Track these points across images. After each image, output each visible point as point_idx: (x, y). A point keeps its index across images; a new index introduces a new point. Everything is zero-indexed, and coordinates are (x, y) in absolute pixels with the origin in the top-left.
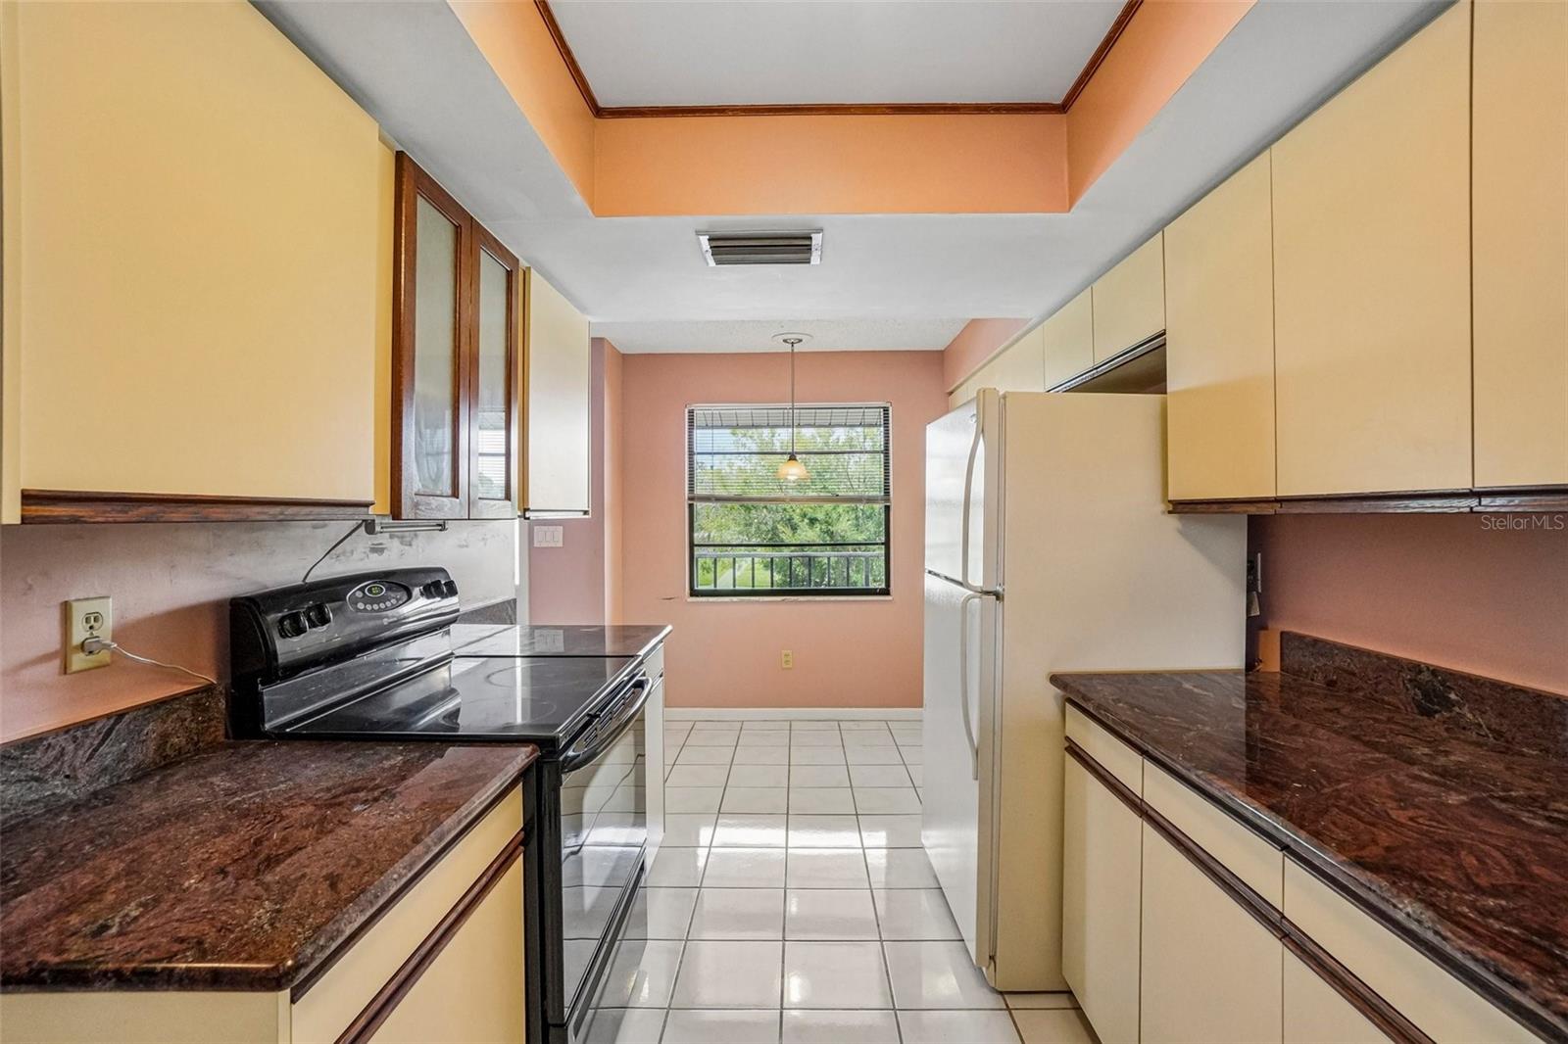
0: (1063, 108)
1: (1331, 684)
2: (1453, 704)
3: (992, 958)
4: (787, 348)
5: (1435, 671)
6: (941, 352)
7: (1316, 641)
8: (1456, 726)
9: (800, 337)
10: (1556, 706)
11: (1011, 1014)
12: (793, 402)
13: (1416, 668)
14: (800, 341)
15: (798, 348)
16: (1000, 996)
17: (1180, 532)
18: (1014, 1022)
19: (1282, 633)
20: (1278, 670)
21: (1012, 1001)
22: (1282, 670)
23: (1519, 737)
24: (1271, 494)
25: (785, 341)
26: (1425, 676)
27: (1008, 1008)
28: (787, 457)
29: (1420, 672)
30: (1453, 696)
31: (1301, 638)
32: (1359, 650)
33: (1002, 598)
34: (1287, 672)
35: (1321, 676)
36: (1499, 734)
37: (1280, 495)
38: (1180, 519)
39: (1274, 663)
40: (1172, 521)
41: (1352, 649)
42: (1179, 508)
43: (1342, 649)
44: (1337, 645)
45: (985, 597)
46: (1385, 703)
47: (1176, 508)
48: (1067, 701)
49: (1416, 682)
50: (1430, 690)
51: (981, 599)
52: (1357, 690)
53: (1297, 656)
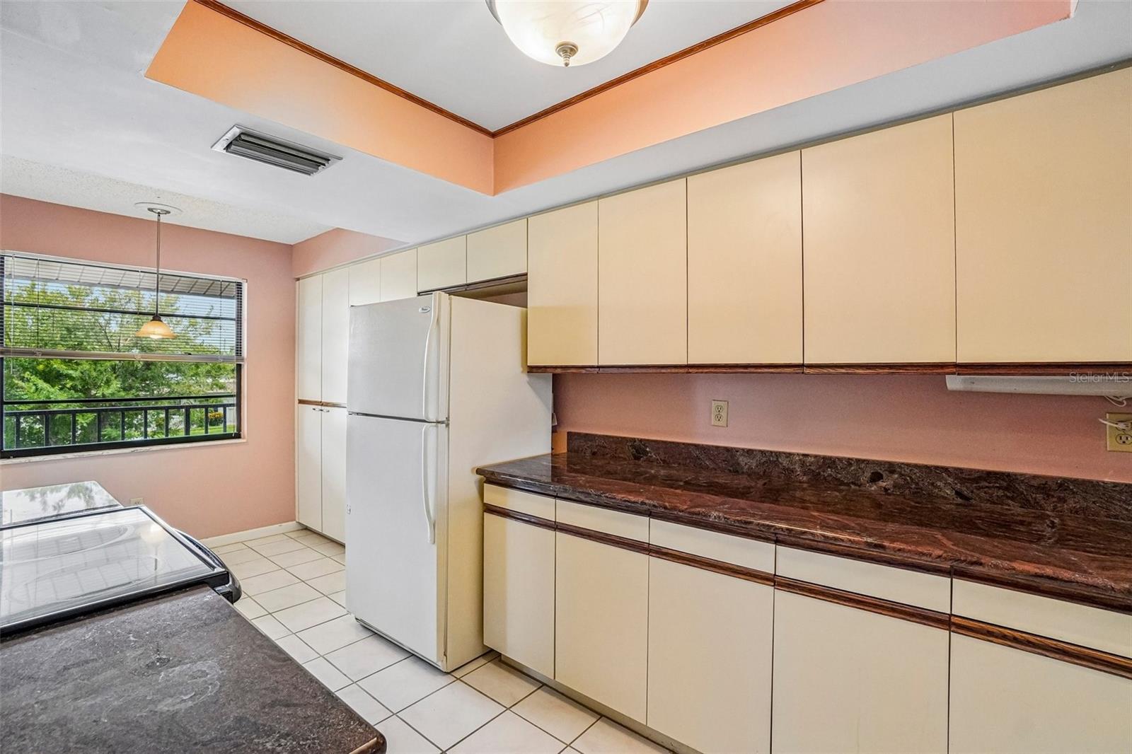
0: (493, 135)
1: (594, 454)
2: (648, 452)
3: (445, 655)
4: (154, 217)
5: (641, 440)
6: (291, 246)
7: (587, 434)
8: (650, 461)
9: (167, 209)
10: (683, 446)
11: (461, 681)
12: (158, 267)
13: (634, 440)
14: (169, 212)
15: (164, 219)
16: (449, 676)
17: (528, 383)
18: (466, 683)
19: (568, 433)
20: (566, 451)
21: (458, 674)
22: (568, 451)
23: (671, 461)
24: (595, 364)
25: (151, 210)
26: (637, 443)
27: (458, 679)
28: (151, 317)
29: (635, 441)
30: (648, 449)
31: (579, 434)
32: (607, 436)
33: (448, 425)
34: (571, 451)
35: (589, 451)
36: (664, 461)
37: (600, 364)
38: (528, 376)
39: (563, 449)
40: (525, 377)
41: (604, 436)
42: (534, 370)
43: (600, 436)
44: (596, 435)
45: (439, 425)
46: (620, 457)
47: (532, 370)
48: (485, 482)
49: (633, 447)
50: (639, 449)
51: (437, 427)
52: (607, 454)
53: (576, 443)
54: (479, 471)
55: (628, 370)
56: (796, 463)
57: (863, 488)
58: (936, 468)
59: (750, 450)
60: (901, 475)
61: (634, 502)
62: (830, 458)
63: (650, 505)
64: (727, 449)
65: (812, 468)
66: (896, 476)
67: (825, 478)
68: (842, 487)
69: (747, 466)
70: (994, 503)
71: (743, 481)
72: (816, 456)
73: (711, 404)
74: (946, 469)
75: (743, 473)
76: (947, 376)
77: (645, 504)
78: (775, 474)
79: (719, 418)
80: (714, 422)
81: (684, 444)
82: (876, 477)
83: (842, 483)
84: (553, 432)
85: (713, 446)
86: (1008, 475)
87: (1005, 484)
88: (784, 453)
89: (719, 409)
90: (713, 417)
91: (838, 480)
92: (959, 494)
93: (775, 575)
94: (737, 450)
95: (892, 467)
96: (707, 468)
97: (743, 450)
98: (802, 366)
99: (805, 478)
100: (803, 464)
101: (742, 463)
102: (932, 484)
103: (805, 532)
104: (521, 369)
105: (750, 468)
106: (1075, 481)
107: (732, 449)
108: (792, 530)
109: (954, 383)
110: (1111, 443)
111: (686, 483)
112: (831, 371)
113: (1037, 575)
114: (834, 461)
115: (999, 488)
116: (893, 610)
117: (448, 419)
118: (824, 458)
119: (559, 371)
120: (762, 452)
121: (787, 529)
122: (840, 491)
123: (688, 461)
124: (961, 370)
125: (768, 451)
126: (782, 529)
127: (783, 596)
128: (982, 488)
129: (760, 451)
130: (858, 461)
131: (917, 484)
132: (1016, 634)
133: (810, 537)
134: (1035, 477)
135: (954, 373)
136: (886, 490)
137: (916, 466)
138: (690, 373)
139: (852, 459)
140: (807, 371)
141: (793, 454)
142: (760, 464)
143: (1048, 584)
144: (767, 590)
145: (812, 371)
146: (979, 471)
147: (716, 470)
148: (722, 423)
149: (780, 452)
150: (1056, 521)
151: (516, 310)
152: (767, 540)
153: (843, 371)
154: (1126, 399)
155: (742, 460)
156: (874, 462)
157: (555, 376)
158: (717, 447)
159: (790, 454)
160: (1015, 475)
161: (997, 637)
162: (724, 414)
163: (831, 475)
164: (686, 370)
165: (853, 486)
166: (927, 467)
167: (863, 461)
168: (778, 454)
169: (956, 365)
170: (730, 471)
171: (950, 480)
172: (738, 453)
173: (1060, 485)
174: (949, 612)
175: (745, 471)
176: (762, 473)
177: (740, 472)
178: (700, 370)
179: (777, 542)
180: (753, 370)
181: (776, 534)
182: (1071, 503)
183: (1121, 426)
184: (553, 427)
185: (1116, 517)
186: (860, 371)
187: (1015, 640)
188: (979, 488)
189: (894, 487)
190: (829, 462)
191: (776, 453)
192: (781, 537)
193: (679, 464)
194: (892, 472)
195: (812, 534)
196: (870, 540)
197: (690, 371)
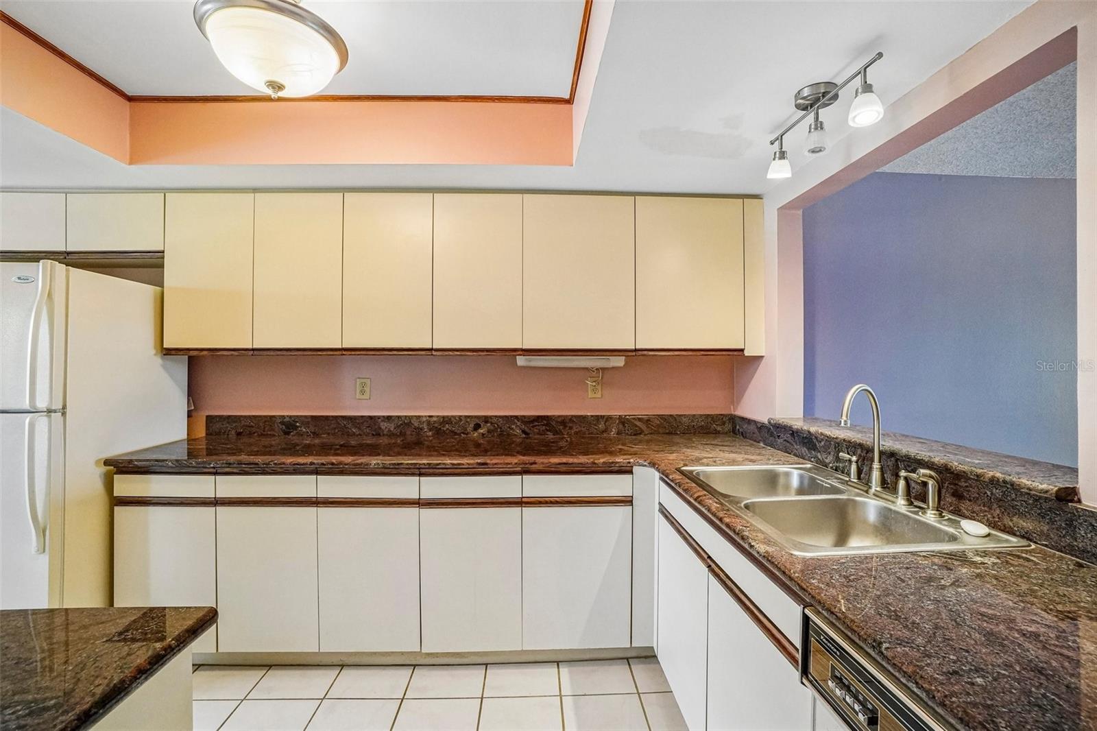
0: (131, 99)
1: (239, 434)
2: (298, 427)
5: (290, 417)
7: (229, 416)
8: (300, 435)
10: (332, 419)
13: (283, 417)
17: (162, 365)
19: (207, 416)
20: (204, 435)
22: (207, 434)
23: (321, 432)
24: (248, 346)
26: (287, 419)
29: (285, 418)
30: (298, 424)
31: (220, 417)
32: (253, 416)
33: (64, 414)
34: (211, 434)
35: (233, 432)
36: (314, 433)
37: (254, 347)
38: (162, 358)
39: (201, 432)
40: (159, 360)
41: (249, 416)
42: (173, 352)
43: (245, 417)
44: (241, 416)
45: (53, 414)
46: (267, 435)
47: (168, 352)
48: (115, 474)
49: (282, 423)
50: (290, 425)
51: (50, 417)
52: (254, 433)
53: (216, 426)
54: (107, 462)
55: (285, 353)
56: (424, 422)
57: (469, 435)
58: (512, 416)
59: (389, 416)
60: (492, 423)
61: (303, 464)
62: (448, 416)
63: (318, 464)
64: (371, 417)
65: (436, 425)
66: (489, 424)
67: (444, 431)
68: (456, 437)
69: (387, 430)
70: (541, 435)
71: (384, 441)
72: (438, 416)
73: (356, 382)
74: (516, 417)
75: (384, 435)
76: (517, 357)
77: (314, 463)
78: (408, 433)
79: (363, 392)
80: (358, 396)
81: (332, 416)
82: (477, 427)
83: (456, 434)
84: (188, 417)
85: (358, 416)
86: (548, 416)
87: (545, 422)
88: (415, 416)
89: (363, 385)
90: (358, 391)
91: (453, 432)
92: (524, 432)
93: (419, 499)
94: (379, 417)
95: (486, 419)
96: (354, 434)
97: (384, 417)
98: (431, 350)
99: (430, 433)
100: (429, 423)
101: (382, 427)
102: (509, 427)
103: (440, 463)
104: (153, 352)
105: (389, 431)
106: (575, 416)
107: (375, 416)
108: (431, 464)
109: (521, 361)
110: (591, 394)
111: (341, 446)
112: (451, 353)
113: (560, 464)
114: (450, 419)
115: (543, 425)
116: (493, 503)
117: (64, 407)
118: (444, 417)
119: (195, 353)
120: (399, 417)
121: (428, 463)
122: (455, 439)
123: (337, 431)
124: (526, 353)
125: (403, 416)
126: (424, 464)
127: (426, 512)
128: (536, 426)
129: (397, 416)
130: (466, 417)
131: (501, 428)
132: (551, 499)
133: (443, 466)
134: (559, 416)
135: (521, 355)
136: (483, 434)
137: (500, 417)
138: (344, 355)
139: (461, 416)
140: (434, 353)
141: (422, 416)
142: (398, 427)
143: (563, 468)
144: (414, 511)
145: (438, 353)
146: (533, 416)
147: (361, 435)
148: (366, 396)
149: (412, 416)
150: (569, 439)
151: (149, 290)
152: (413, 474)
153: (458, 353)
154: (596, 369)
155: (384, 425)
156: (476, 417)
157: (190, 358)
158: (362, 417)
159: (419, 416)
160: (550, 416)
161: (543, 504)
162: (367, 389)
163: (448, 429)
164: (340, 353)
165: (462, 435)
166: (506, 416)
167: (469, 417)
168: (410, 417)
169: (522, 350)
170: (373, 434)
171: (519, 423)
172: (380, 420)
173: (570, 419)
174: (521, 496)
175: (385, 433)
176: (398, 434)
177: (381, 434)
178: (353, 353)
179: (420, 475)
180: (395, 353)
181: (419, 469)
182: (575, 429)
183: (594, 384)
184: (188, 411)
185: (592, 433)
186: (469, 353)
187: (551, 502)
188: (533, 427)
189: (488, 432)
190: (446, 420)
191: (409, 416)
192: (423, 471)
193: (329, 434)
194: (486, 422)
195: (444, 464)
196: (479, 461)
197: (344, 353)
